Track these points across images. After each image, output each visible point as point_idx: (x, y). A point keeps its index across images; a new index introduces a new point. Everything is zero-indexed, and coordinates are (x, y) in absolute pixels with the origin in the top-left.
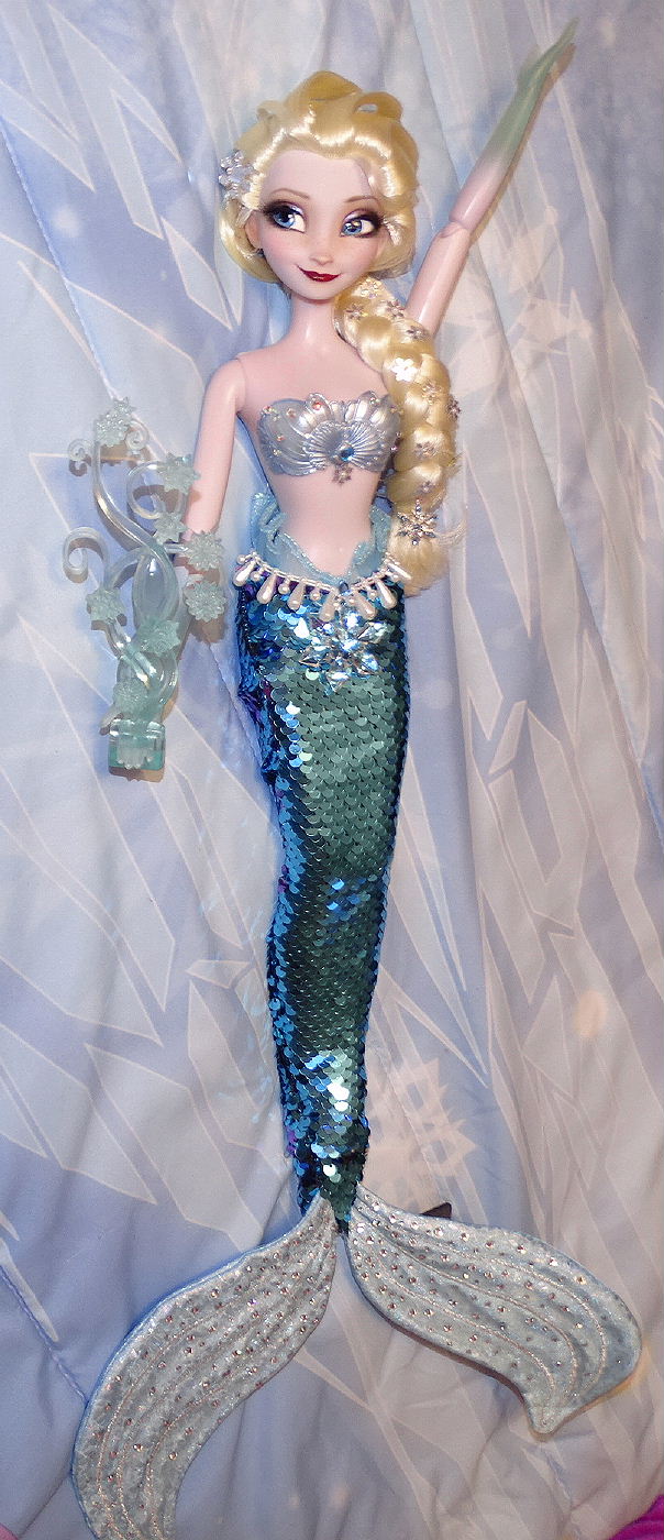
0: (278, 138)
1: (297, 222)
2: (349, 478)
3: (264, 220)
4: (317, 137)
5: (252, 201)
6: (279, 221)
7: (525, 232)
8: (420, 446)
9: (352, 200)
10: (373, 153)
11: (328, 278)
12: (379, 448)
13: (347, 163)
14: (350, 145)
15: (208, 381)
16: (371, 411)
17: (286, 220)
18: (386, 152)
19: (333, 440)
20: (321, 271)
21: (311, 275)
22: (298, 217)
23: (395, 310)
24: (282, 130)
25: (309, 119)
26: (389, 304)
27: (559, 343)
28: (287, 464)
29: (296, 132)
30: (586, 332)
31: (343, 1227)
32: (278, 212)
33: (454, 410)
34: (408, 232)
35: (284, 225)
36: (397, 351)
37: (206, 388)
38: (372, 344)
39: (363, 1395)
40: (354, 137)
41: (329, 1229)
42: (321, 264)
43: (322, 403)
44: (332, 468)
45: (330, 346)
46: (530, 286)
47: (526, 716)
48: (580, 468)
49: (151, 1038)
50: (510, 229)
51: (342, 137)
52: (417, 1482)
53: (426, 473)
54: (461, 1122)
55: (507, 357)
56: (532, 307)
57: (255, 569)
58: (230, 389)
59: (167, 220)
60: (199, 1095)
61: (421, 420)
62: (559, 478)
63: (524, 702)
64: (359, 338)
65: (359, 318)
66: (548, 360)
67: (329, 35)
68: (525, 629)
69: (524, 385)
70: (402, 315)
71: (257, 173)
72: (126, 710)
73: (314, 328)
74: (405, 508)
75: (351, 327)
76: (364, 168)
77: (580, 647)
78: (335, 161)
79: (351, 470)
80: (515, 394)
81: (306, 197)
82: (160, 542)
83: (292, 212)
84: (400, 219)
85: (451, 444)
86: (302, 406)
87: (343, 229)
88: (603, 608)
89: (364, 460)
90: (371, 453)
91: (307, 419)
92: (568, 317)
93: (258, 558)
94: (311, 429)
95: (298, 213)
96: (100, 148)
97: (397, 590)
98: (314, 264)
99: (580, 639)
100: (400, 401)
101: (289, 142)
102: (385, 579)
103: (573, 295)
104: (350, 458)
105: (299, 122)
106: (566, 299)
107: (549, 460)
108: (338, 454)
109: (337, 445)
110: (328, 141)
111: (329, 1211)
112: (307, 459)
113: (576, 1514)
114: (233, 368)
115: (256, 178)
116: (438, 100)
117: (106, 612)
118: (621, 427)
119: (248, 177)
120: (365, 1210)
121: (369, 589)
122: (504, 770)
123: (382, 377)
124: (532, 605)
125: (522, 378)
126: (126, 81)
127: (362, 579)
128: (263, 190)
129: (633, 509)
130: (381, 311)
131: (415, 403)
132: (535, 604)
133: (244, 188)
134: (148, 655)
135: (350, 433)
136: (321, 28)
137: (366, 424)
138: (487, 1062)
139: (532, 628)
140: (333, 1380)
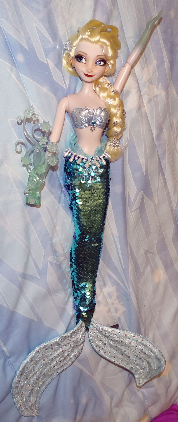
0: (80, 38)
1: (84, 61)
2: (94, 130)
3: (75, 59)
4: (90, 38)
5: (73, 54)
6: (79, 60)
7: (147, 66)
8: (115, 122)
9: (98, 56)
10: (105, 43)
11: (91, 76)
12: (103, 122)
13: (98, 46)
14: (98, 41)
15: (59, 102)
16: (101, 112)
17: (81, 60)
18: (108, 43)
19: (90, 119)
20: (89, 74)
21: (86, 75)
22: (84, 59)
23: (110, 86)
24: (81, 36)
25: (88, 33)
26: (108, 84)
27: (156, 96)
28: (78, 125)
29: (84, 37)
30: (163, 94)
31: (87, 329)
32: (79, 57)
33: (124, 113)
34: (114, 65)
35: (80, 61)
36: (109, 97)
37: (58, 104)
38: (103, 95)
39: (92, 374)
40: (99, 39)
41: (84, 329)
42: (89, 72)
43: (87, 109)
44: (90, 127)
45: (92, 94)
46: (148, 81)
47: (143, 195)
48: (160, 130)
49: (37, 276)
50: (143, 65)
51: (97, 38)
52: (106, 398)
53: (117, 129)
54: (122, 303)
55: (141, 99)
56: (149, 86)
57: (69, 153)
58: (65, 104)
59: (48, 58)
60: (50, 292)
61: (115, 115)
62: (155, 132)
63: (142, 192)
64: (99, 93)
65: (100, 87)
66: (153, 101)
67: (95, 11)
68: (143, 172)
69: (146, 107)
70: (111, 87)
71: (74, 46)
72: (30, 188)
73: (88, 89)
74: (111, 139)
75: (98, 89)
76: (102, 47)
77: (159, 178)
78: (94, 45)
79: (95, 128)
80: (143, 110)
81: (86, 54)
82: (41, 144)
83: (83, 58)
84: (112, 62)
85: (123, 122)
86: (82, 110)
87: (96, 63)
88: (165, 168)
89: (99, 125)
90: (101, 123)
91: (84, 113)
92: (158, 90)
93: (70, 150)
94: (84, 116)
95: (84, 58)
96: (30, 38)
97: (107, 160)
98: (87, 72)
99: (159, 175)
100: (109, 110)
101: (82, 39)
102: (104, 157)
103: (160, 84)
104: (94, 124)
105: (85, 34)
106: (158, 85)
107: (152, 127)
108: (91, 123)
109: (91, 121)
110: (92, 40)
111: (84, 325)
112: (83, 124)
113: (149, 408)
114: (66, 98)
115: (74, 48)
116: (124, 30)
117: (26, 162)
118: (172, 119)
119: (71, 48)
120: (93, 325)
121: (99, 159)
122: (136, 210)
123: (105, 103)
124: (145, 166)
125: (145, 105)
126: (38, 21)
127: (97, 157)
128: (75, 52)
129: (175, 142)
130: (106, 86)
131: (114, 111)
132: (146, 166)
133: (71, 51)
134: (38, 174)
135: (95, 118)
136: (93, 9)
137: (100, 116)
138: (129, 286)
139: (145, 172)
140: (85, 370)
